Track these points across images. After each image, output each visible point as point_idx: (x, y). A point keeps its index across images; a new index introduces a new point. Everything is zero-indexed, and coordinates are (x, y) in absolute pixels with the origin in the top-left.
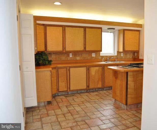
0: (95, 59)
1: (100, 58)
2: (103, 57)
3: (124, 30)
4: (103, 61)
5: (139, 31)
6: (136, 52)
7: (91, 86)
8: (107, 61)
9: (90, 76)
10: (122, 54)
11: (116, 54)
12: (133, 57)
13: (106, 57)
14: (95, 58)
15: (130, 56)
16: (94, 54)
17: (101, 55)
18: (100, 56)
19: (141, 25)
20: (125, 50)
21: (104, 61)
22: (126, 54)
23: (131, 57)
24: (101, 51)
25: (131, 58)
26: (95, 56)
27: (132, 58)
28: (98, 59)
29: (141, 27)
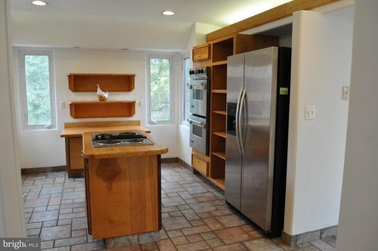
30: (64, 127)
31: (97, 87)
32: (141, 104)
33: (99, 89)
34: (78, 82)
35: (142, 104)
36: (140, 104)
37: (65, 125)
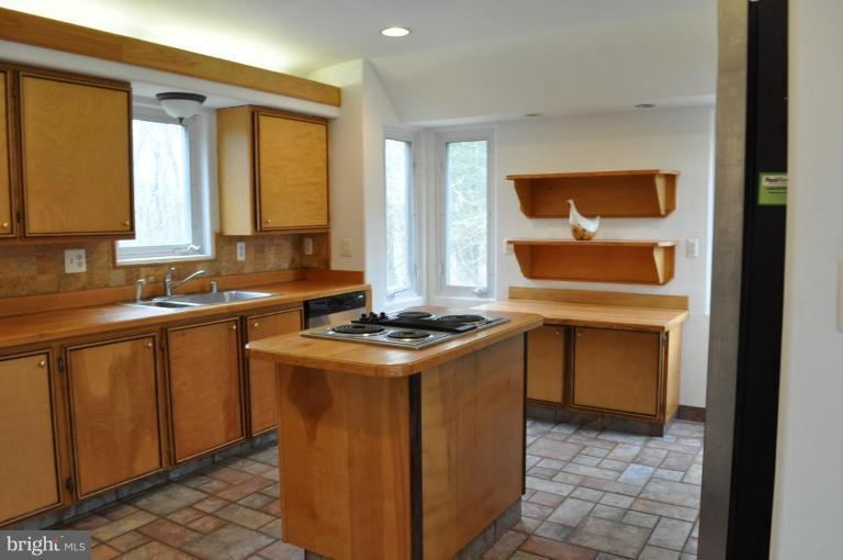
0: (84, 289)
1: (117, 278)
2: (133, 271)
3: (256, 112)
4: (143, 299)
5: (324, 121)
6: (309, 236)
7: (93, 479)
8: (165, 295)
9: (78, 410)
10: (241, 246)
11: (209, 252)
12: (293, 261)
13: (152, 271)
14: (84, 279)
15: (278, 259)
16: (79, 257)
17: (120, 261)
18: (115, 266)
19: (338, 91)
20: (264, 225)
21: (147, 298)
22: (260, 250)
23: (286, 265)
24: (130, 233)
25: (284, 270)
26: (84, 269)
27: (290, 269)
28: (107, 286)
29: (338, 105)
30: (507, 296)
31: (569, 205)
32: (693, 252)
33: (574, 212)
34: (538, 194)
35: (697, 255)
36: (690, 251)
37: (510, 292)
